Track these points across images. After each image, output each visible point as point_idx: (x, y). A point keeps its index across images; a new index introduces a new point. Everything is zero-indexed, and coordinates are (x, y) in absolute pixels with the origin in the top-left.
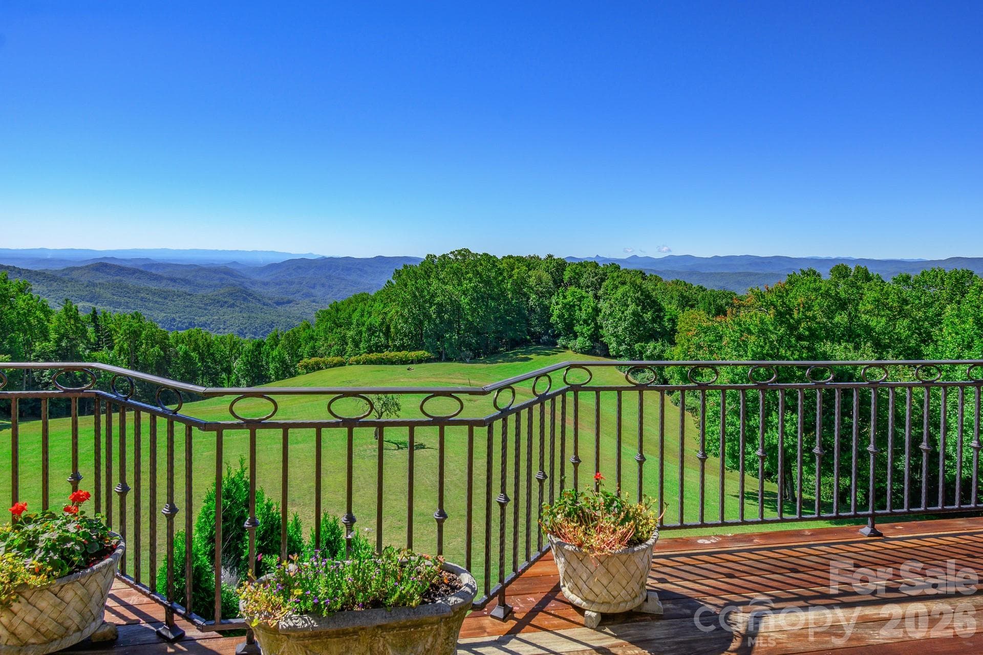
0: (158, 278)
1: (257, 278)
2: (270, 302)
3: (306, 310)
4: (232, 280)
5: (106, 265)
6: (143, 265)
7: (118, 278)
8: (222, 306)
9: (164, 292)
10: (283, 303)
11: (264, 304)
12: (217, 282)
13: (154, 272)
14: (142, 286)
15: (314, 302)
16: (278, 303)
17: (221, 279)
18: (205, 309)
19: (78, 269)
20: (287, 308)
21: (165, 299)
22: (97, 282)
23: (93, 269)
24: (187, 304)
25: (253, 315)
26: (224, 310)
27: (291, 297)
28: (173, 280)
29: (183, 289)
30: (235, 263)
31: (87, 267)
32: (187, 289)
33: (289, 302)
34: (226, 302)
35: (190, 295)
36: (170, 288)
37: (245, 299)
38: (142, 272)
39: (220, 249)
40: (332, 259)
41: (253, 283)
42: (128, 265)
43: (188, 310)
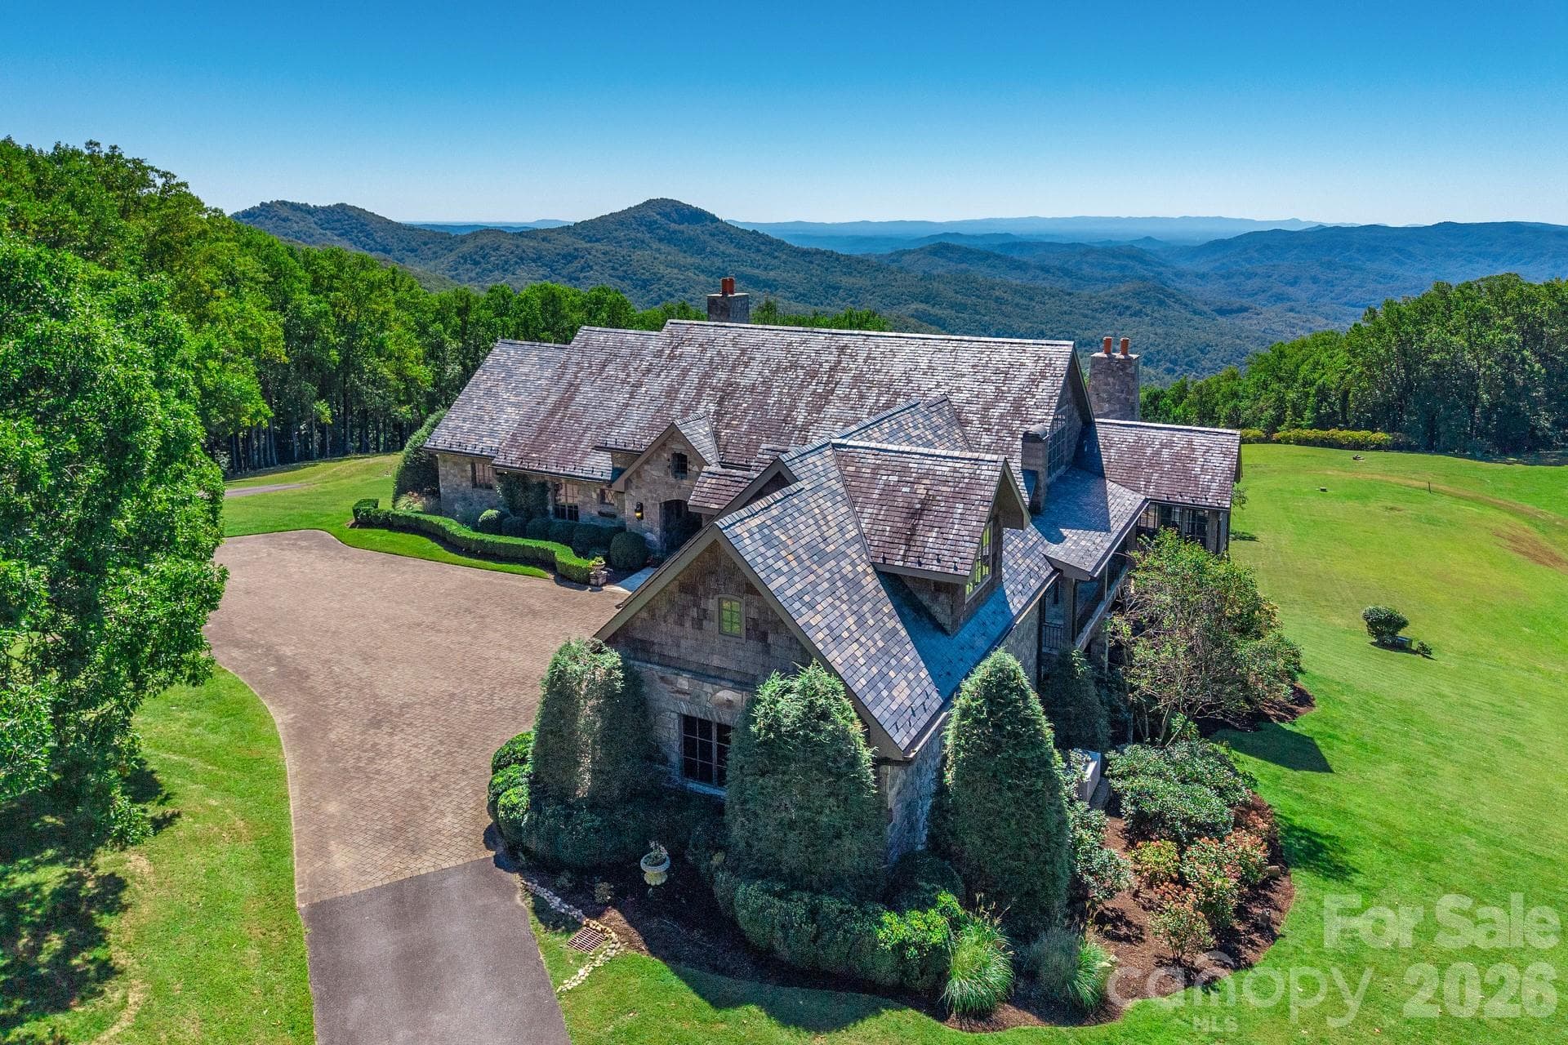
0: (1021, 267)
1: (1184, 265)
2: (1205, 308)
3: (1273, 326)
4: (1140, 269)
5: (947, 247)
6: (1000, 246)
7: (964, 266)
8: (1120, 314)
9: (1030, 289)
10: (1231, 312)
11: (1195, 312)
12: (1115, 273)
13: (1015, 255)
14: (998, 280)
15: (1292, 310)
16: (1222, 312)
17: (1123, 268)
18: (1093, 318)
19: (910, 252)
20: (1238, 321)
21: (1031, 299)
22: (935, 272)
23: (930, 253)
24: (1065, 308)
25: (1174, 330)
26: (1125, 319)
27: (1246, 302)
28: (1045, 269)
29: (1058, 285)
30: (1148, 239)
31: (921, 249)
32: (1066, 284)
33: (1244, 309)
34: (1128, 308)
35: (1070, 294)
36: (1039, 283)
37: (1161, 303)
38: (998, 257)
39: (1124, 215)
40: (1338, 231)
41: (1180, 275)
42: (980, 245)
43: (1067, 318)
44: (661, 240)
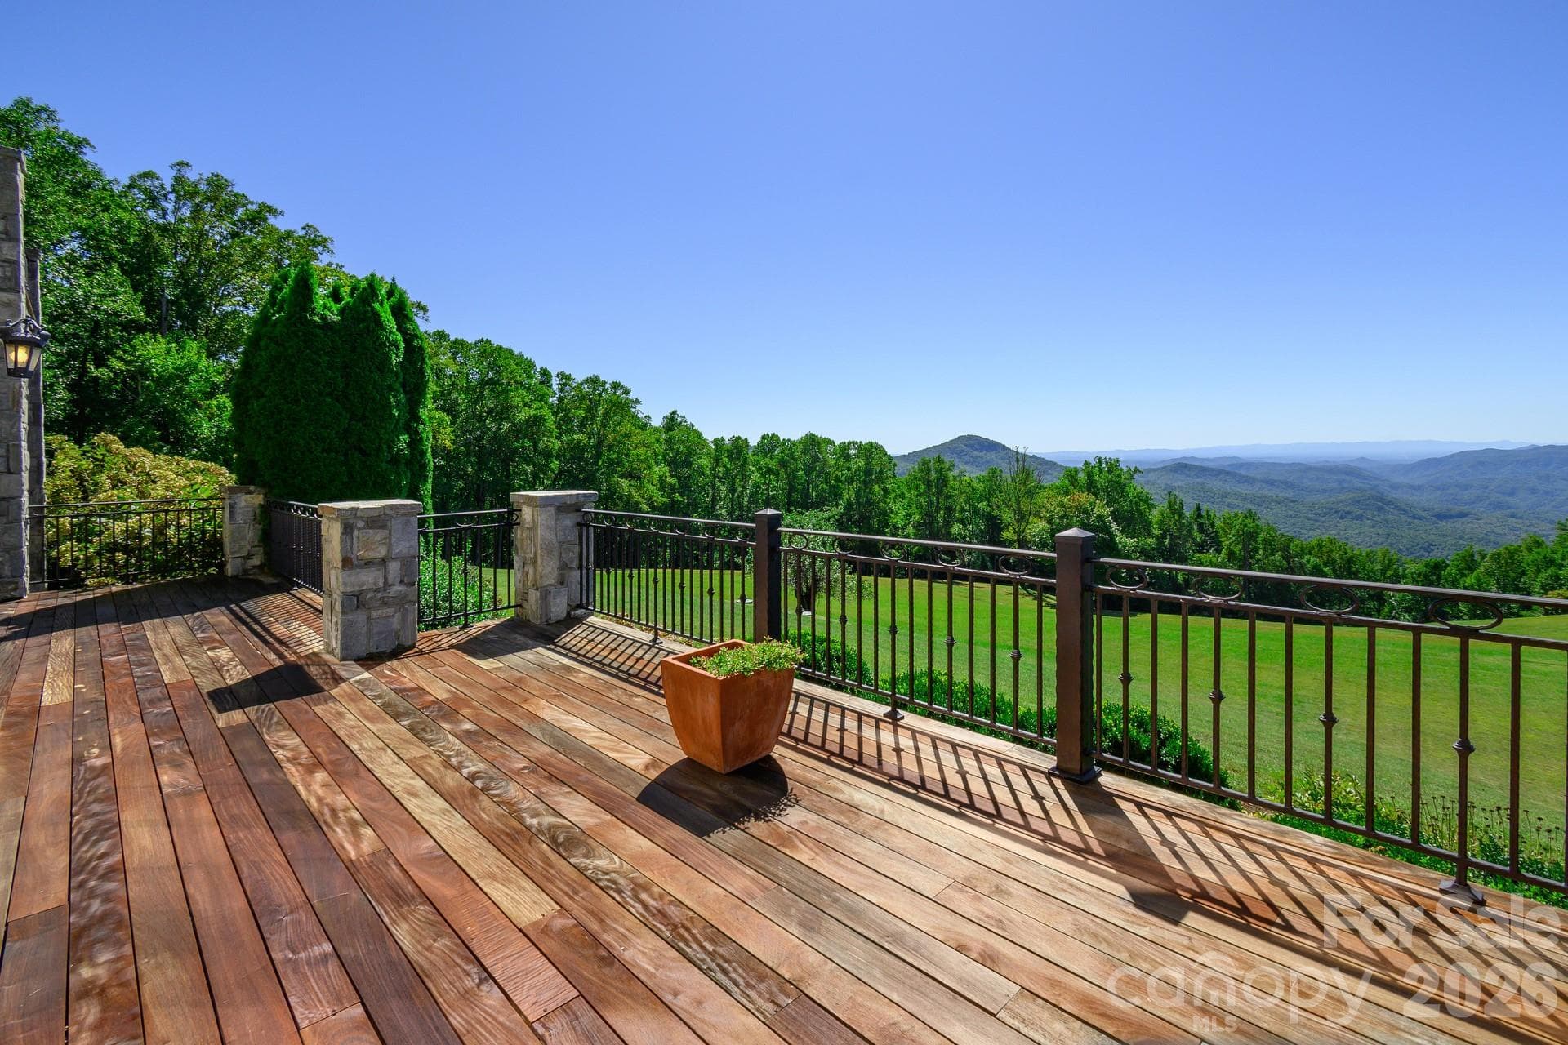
0: (1249, 481)
1: (1399, 479)
2: (1424, 514)
3: (1496, 530)
4: (1357, 483)
5: (1185, 466)
6: (1229, 465)
7: (1199, 480)
8: (1342, 518)
9: (1258, 497)
10: (1451, 517)
11: (1414, 517)
12: (1335, 485)
13: (1243, 472)
14: (1229, 490)
16: (1440, 517)
17: (1340, 482)
18: (1317, 521)
19: (1154, 470)
20: (1458, 524)
21: (1259, 505)
22: (1176, 485)
23: (1171, 470)
24: (1290, 513)
25: (1395, 531)
26: (1347, 522)
27: (1465, 509)
28: (1271, 483)
29: (1283, 495)
30: (1364, 459)
31: (1164, 468)
32: (1290, 494)
33: (1462, 515)
34: (1349, 513)
35: (1294, 501)
36: (1265, 492)
37: (1380, 509)
38: (1228, 473)
39: (1339, 440)
41: (1395, 487)
42: (1211, 465)
43: (1292, 520)
44: (966, 463)
